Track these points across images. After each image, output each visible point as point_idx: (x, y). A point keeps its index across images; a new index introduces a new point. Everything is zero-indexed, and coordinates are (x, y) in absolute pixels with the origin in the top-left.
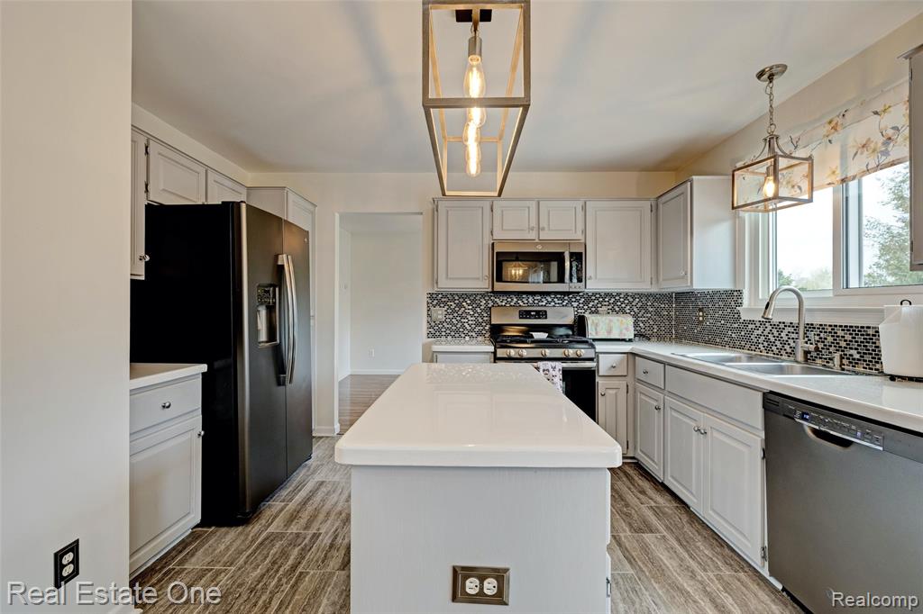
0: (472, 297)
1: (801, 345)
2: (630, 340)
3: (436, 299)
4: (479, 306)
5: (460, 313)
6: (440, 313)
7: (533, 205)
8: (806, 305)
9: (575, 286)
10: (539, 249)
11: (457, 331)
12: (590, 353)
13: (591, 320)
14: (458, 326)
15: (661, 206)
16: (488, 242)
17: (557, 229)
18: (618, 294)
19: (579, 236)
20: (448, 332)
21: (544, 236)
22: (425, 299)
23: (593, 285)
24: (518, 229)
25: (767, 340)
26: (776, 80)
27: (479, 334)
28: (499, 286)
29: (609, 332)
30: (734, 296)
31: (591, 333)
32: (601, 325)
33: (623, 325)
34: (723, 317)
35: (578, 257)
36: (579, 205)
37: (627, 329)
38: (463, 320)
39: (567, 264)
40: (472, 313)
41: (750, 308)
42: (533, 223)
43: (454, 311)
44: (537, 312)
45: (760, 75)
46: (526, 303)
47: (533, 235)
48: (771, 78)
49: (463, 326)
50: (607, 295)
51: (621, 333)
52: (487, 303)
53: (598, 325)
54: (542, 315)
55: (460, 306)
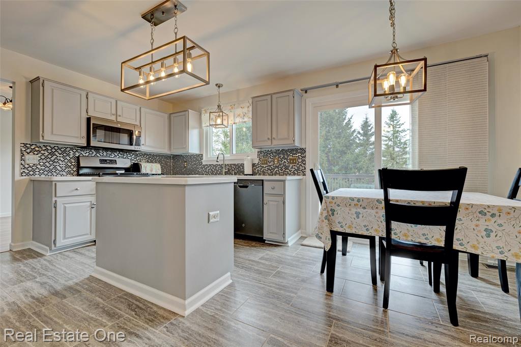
0: (64, 149)
1: (224, 170)
2: (160, 174)
3: (32, 148)
4: (68, 155)
5: (52, 159)
6: (32, 159)
7: (113, 101)
8: (225, 159)
9: (137, 147)
10: (119, 126)
13: (143, 165)
14: (51, 168)
15: (172, 118)
16: (85, 116)
17: (126, 117)
18: (150, 155)
19: (137, 123)
20: (41, 172)
21: (119, 119)
22: (18, 148)
23: (143, 148)
24: (102, 112)
25: (212, 170)
27: (69, 173)
29: (151, 171)
30: (200, 156)
31: (143, 171)
32: (148, 167)
33: (156, 168)
34: (195, 164)
36: (138, 108)
37: (159, 169)
38: (55, 164)
39: (134, 136)
40: (62, 159)
41: (205, 161)
42: (114, 112)
43: (47, 157)
44: (110, 161)
45: (217, 85)
46: (102, 155)
47: (113, 118)
48: (219, 87)
49: (55, 167)
50: (145, 154)
51: (156, 171)
53: (146, 168)
54: (112, 162)
55: (52, 154)
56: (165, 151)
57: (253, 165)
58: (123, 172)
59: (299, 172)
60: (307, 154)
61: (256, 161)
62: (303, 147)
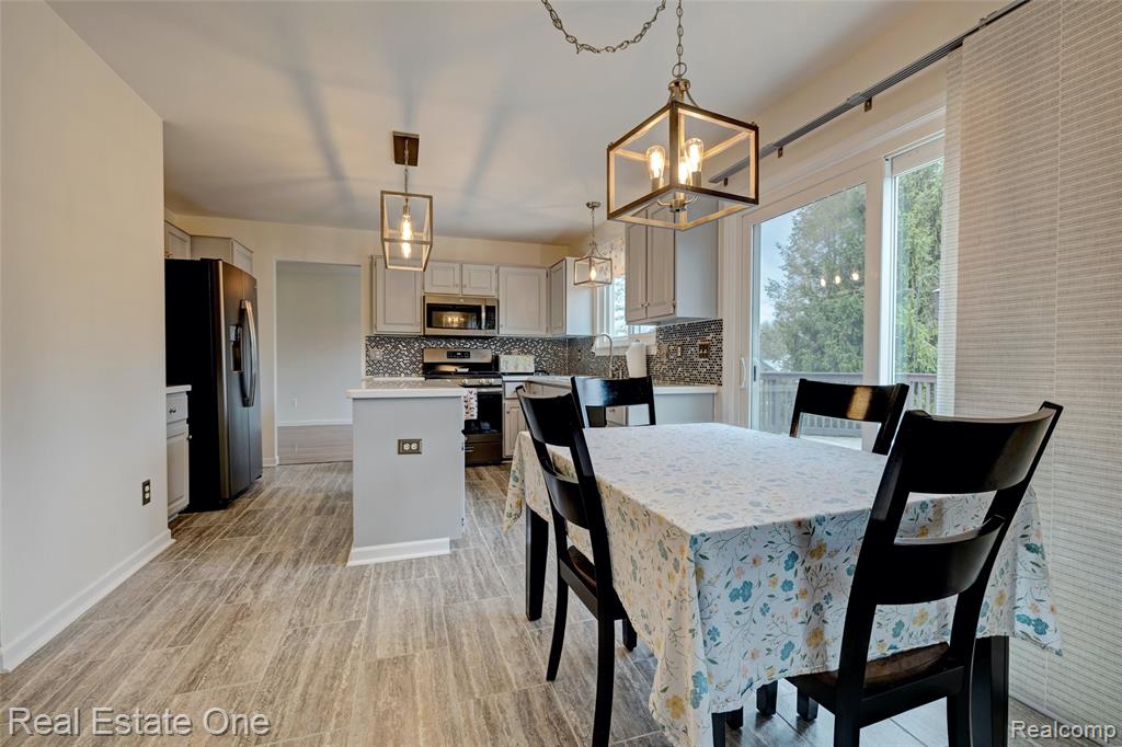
0: (407, 340)
1: (611, 368)
2: (532, 374)
3: (376, 341)
4: (413, 348)
5: (396, 353)
6: (378, 354)
7: (457, 266)
8: (614, 345)
9: (489, 333)
10: (462, 302)
11: (394, 369)
12: (498, 381)
13: (503, 358)
14: (395, 365)
16: (419, 295)
17: (476, 288)
18: (527, 339)
19: (493, 293)
20: (385, 369)
21: (466, 292)
22: (363, 342)
23: (504, 331)
24: (443, 286)
26: (596, 209)
27: (414, 371)
28: (430, 331)
29: (516, 367)
30: (590, 340)
31: (503, 368)
32: (510, 363)
33: (526, 363)
34: (588, 355)
35: (491, 310)
36: (494, 269)
37: (529, 366)
38: (399, 360)
39: (483, 315)
40: (406, 354)
41: (599, 347)
42: (457, 282)
43: (390, 352)
44: (463, 353)
45: (589, 205)
46: (451, 346)
47: (456, 291)
48: (593, 207)
49: (399, 365)
50: (518, 339)
51: (525, 368)
52: (420, 346)
53: (508, 363)
54: (465, 354)
55: (396, 348)
56: (542, 333)
57: (649, 359)
58: (466, 370)
59: (712, 375)
60: (725, 334)
61: (654, 351)
62: (719, 318)
